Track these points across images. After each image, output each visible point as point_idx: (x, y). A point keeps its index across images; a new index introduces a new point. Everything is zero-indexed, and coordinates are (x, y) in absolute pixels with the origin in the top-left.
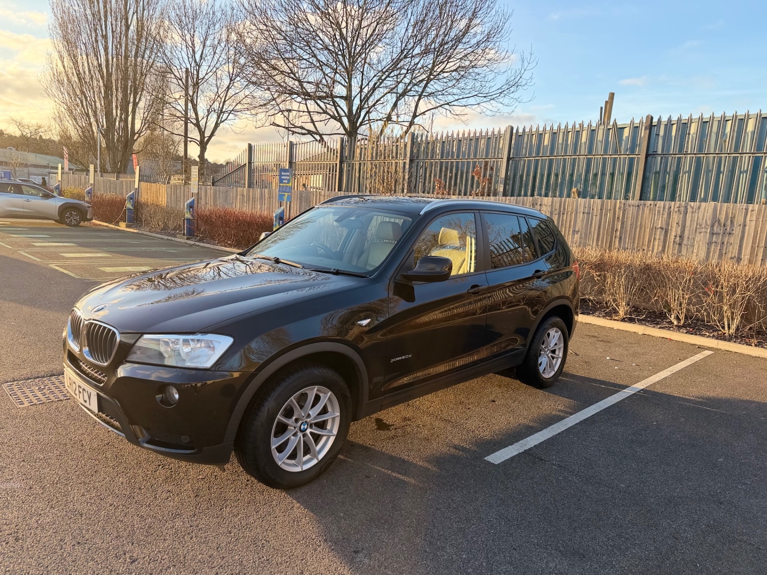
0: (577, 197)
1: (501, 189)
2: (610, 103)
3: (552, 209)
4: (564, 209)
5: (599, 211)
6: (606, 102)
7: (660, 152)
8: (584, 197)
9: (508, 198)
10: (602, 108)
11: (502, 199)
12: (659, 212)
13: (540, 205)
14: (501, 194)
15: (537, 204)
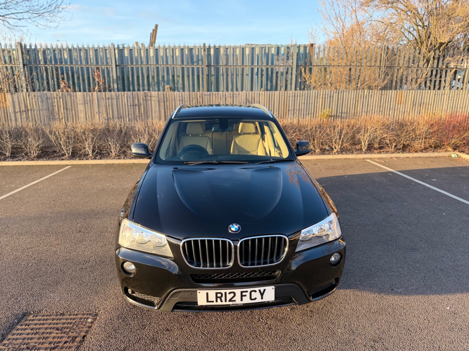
0: (169, 90)
1: (116, 86)
2: (155, 31)
3: (159, 98)
4: (167, 98)
5: (188, 99)
6: (153, 30)
7: (213, 64)
8: (174, 91)
9: (126, 92)
10: (151, 33)
11: (121, 94)
12: (220, 98)
13: (150, 96)
14: (116, 90)
15: (148, 96)
